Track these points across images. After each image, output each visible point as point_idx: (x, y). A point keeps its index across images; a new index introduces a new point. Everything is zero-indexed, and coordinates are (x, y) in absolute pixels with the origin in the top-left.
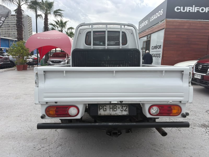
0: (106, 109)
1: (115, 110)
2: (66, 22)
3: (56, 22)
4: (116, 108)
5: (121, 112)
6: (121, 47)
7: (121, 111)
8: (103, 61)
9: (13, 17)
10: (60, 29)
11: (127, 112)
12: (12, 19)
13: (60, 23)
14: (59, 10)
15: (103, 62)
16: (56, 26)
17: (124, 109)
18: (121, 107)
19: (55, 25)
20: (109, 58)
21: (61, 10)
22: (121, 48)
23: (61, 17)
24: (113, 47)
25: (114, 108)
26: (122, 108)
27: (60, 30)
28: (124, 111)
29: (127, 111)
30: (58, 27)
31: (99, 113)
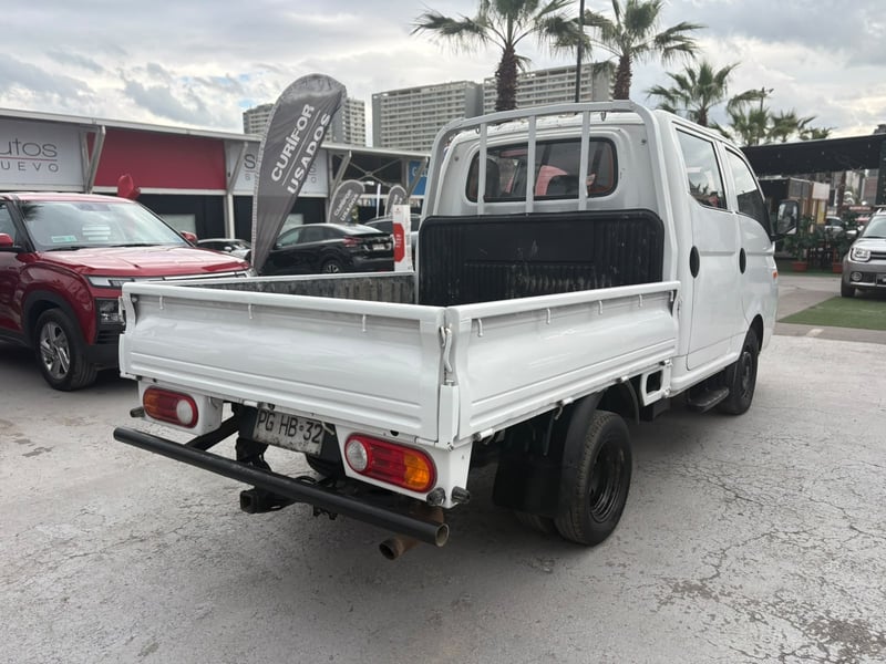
0: (272, 423)
1: (292, 431)
2: (724, 74)
3: (678, 78)
4: (294, 427)
5: (303, 440)
6: (583, 202)
7: (305, 438)
8: (514, 263)
9: (560, 79)
10: (695, 106)
11: (317, 445)
12: (554, 86)
13: (697, 79)
14: (681, 27)
15: (514, 267)
16: (682, 95)
17: (313, 436)
18: (308, 426)
19: (676, 92)
20: (535, 248)
21: (690, 27)
22: (582, 207)
23: (691, 52)
24: (559, 205)
25: (291, 426)
26: (308, 431)
27: (695, 109)
28: (310, 441)
29: (317, 442)
30: (687, 100)
31: (256, 432)
